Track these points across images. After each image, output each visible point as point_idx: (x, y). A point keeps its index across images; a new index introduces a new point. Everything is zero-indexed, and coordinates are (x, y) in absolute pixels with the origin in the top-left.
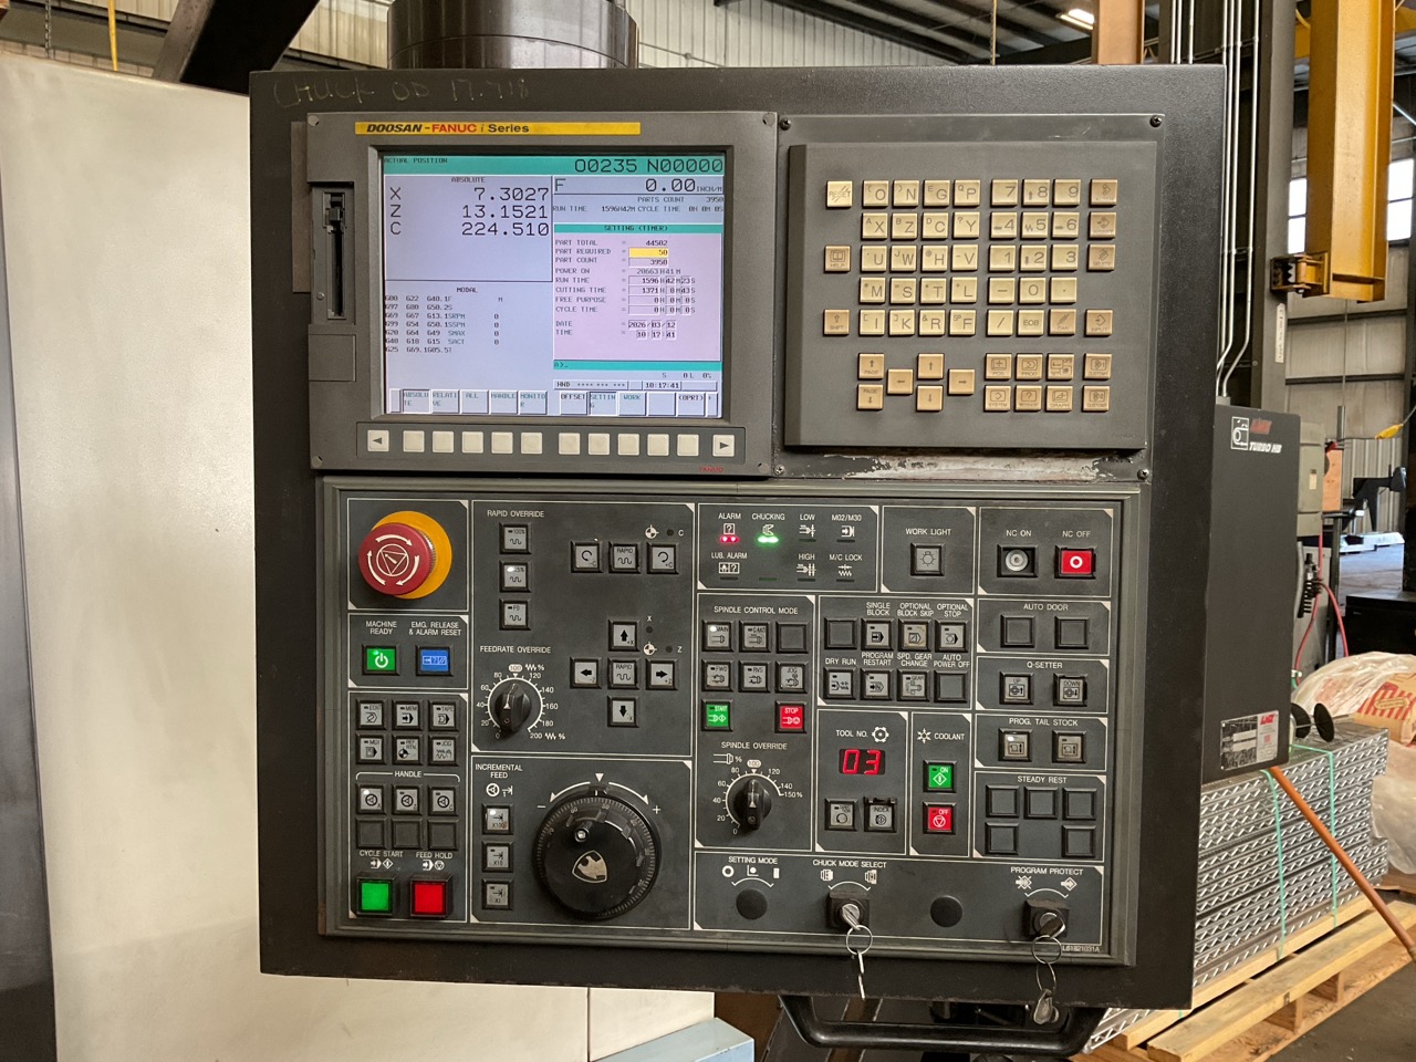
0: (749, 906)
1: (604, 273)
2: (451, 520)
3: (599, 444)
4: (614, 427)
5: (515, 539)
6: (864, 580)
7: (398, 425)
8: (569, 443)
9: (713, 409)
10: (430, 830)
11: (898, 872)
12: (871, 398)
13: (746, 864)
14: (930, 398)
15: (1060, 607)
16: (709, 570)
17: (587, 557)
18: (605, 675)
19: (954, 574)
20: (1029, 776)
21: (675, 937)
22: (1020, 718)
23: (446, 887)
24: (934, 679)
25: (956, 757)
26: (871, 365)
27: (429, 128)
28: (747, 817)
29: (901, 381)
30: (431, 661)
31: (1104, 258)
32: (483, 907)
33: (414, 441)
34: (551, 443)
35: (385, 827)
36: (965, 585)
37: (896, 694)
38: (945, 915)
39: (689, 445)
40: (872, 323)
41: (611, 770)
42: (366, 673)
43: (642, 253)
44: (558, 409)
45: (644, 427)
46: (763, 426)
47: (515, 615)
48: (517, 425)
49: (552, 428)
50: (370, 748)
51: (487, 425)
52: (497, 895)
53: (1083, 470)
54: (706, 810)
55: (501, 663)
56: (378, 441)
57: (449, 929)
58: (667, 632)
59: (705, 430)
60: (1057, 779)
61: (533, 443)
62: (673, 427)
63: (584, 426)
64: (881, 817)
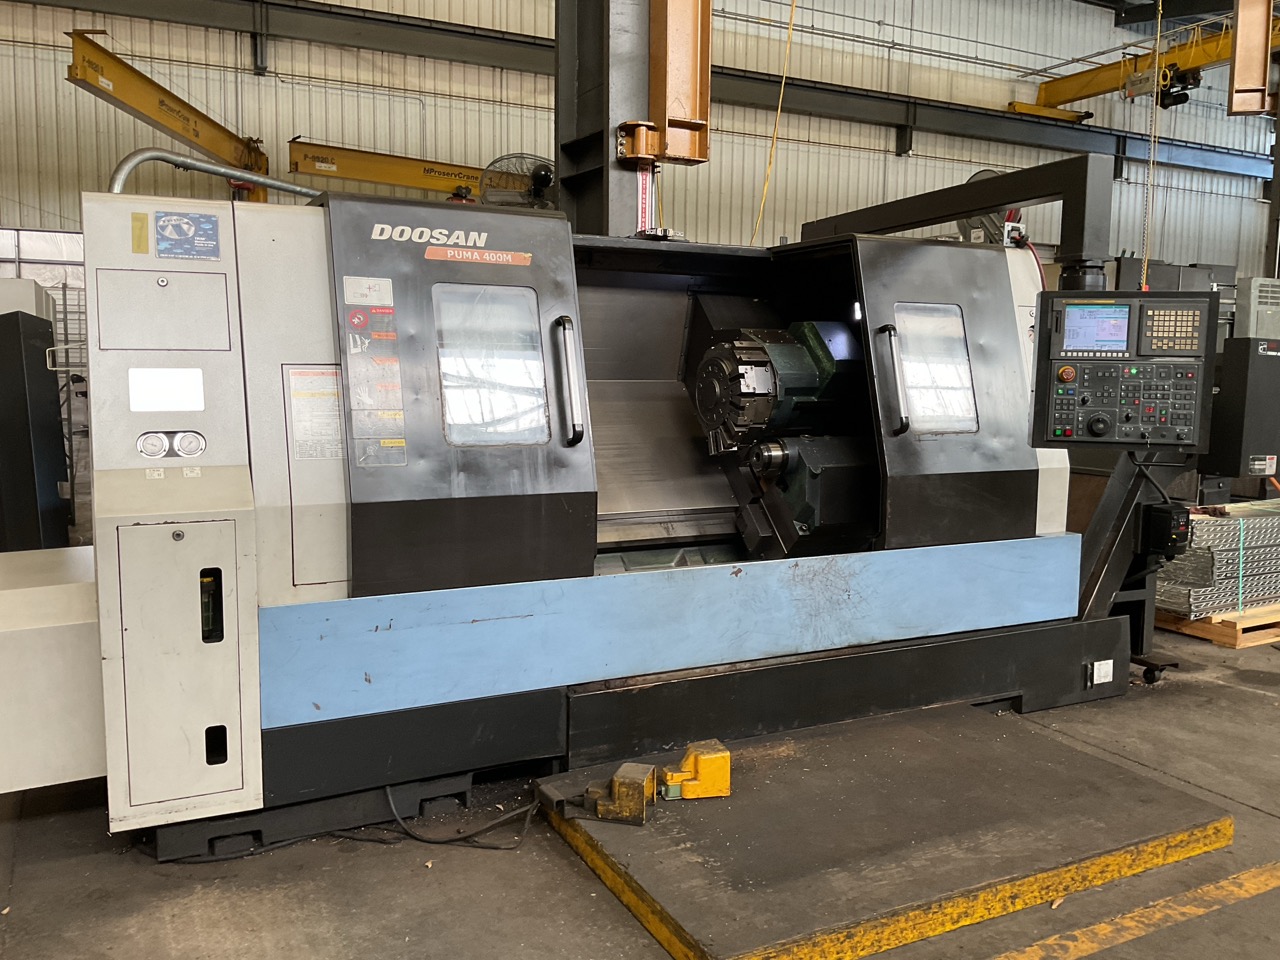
0: (1127, 435)
1: (1105, 325)
2: (1075, 367)
3: (1104, 354)
4: (1106, 352)
5: (1087, 371)
6: (1151, 378)
7: (1066, 352)
8: (1098, 354)
9: (1124, 348)
10: (1069, 421)
11: (1155, 429)
12: (1154, 347)
13: (1127, 427)
14: (1165, 347)
15: (1186, 382)
16: (1123, 377)
17: (1100, 374)
18: (1103, 395)
19: (1168, 377)
20: (1179, 412)
21: (1113, 440)
22: (1179, 402)
23: (1071, 431)
24: (1163, 395)
25: (1166, 409)
26: (1155, 341)
27: (1076, 301)
28: (1128, 418)
29: (1160, 344)
30: (1070, 392)
31: (1197, 324)
32: (1077, 434)
33: (1069, 354)
34: (1095, 355)
35: (1060, 421)
36: (1170, 379)
37: (1156, 398)
38: (1163, 436)
39: (1120, 355)
40: (1155, 334)
41: (1102, 411)
42: (1058, 394)
43: (1113, 322)
44: (1096, 349)
45: (1112, 352)
46: (1134, 352)
47: (1086, 384)
48: (1088, 352)
49: (1095, 352)
50: (1058, 407)
51: (1083, 351)
52: (1080, 433)
53: (1192, 359)
54: (1120, 418)
55: (1083, 392)
56: (1063, 354)
57: (1070, 439)
58: (1115, 387)
59: (1123, 352)
60: (1185, 412)
61: (1091, 354)
62: (1117, 352)
63: (1101, 352)
64: (1152, 419)
